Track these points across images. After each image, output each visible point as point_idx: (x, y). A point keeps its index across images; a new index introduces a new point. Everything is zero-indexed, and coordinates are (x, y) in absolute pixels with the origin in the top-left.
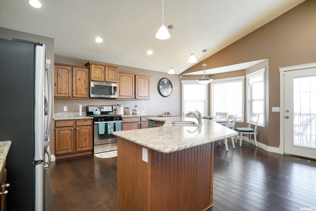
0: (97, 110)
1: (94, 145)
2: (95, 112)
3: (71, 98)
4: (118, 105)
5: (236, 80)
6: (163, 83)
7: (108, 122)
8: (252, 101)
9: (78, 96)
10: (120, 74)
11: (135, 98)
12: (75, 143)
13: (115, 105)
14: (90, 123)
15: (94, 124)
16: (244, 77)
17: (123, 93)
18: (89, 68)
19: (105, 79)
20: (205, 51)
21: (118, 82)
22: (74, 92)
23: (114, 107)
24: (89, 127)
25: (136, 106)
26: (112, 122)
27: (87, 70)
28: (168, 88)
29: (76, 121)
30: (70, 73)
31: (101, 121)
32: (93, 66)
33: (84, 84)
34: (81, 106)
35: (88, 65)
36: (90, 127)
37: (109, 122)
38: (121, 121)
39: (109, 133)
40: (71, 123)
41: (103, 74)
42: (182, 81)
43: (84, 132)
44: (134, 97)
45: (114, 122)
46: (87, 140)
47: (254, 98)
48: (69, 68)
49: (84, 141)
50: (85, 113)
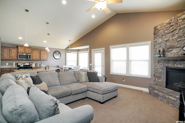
0: (22, 65)
3: (9, 60)
6: (56, 53)
7: (25, 69)
9: (12, 59)
10: (33, 50)
11: (40, 60)
17: (34, 58)
19: (25, 52)
20: (70, 41)
21: (32, 53)
23: (31, 63)
27: (17, 49)
30: (9, 50)
31: (22, 69)
32: (19, 47)
33: (15, 55)
34: (14, 63)
38: (32, 69)
40: (9, 70)
41: (24, 50)
42: (66, 52)
45: (28, 69)
48: (9, 48)
50: (17, 66)
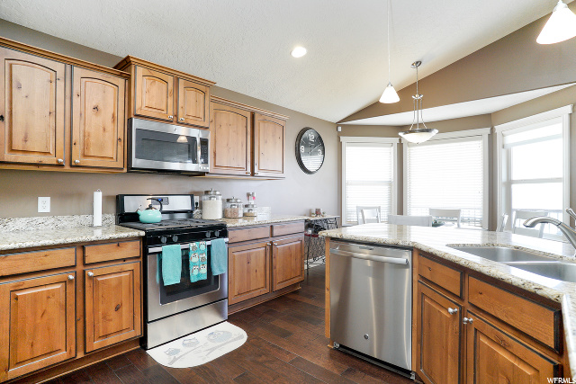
0: (150, 207)
1: (145, 322)
2: (145, 216)
3: (67, 168)
4: (207, 192)
5: (471, 138)
6: (307, 140)
7: (191, 245)
8: (509, 183)
9: (89, 162)
10: (217, 106)
11: (253, 174)
12: (80, 324)
13: (198, 193)
14: (133, 250)
15: (145, 253)
16: (487, 130)
17: (222, 161)
18: (128, 78)
19: (176, 116)
20: (418, 63)
21: (212, 127)
22: (77, 150)
23: (197, 199)
24: (129, 266)
25: (248, 195)
26: (202, 245)
27: (120, 82)
28: (316, 152)
29: (82, 246)
30: (60, 84)
31: (170, 242)
32: (140, 71)
33: (110, 126)
34: (98, 197)
35: (124, 66)
36: (135, 266)
37: (195, 244)
38: (226, 240)
39: (194, 279)
40: (67, 257)
41: (170, 101)
43: (114, 283)
44: (249, 170)
45: (209, 243)
46: (125, 309)
47: (514, 177)
48: (59, 67)
49: (113, 313)
50: (112, 218)
